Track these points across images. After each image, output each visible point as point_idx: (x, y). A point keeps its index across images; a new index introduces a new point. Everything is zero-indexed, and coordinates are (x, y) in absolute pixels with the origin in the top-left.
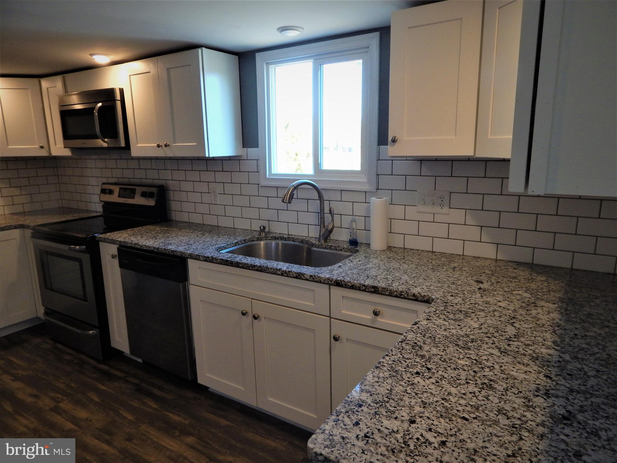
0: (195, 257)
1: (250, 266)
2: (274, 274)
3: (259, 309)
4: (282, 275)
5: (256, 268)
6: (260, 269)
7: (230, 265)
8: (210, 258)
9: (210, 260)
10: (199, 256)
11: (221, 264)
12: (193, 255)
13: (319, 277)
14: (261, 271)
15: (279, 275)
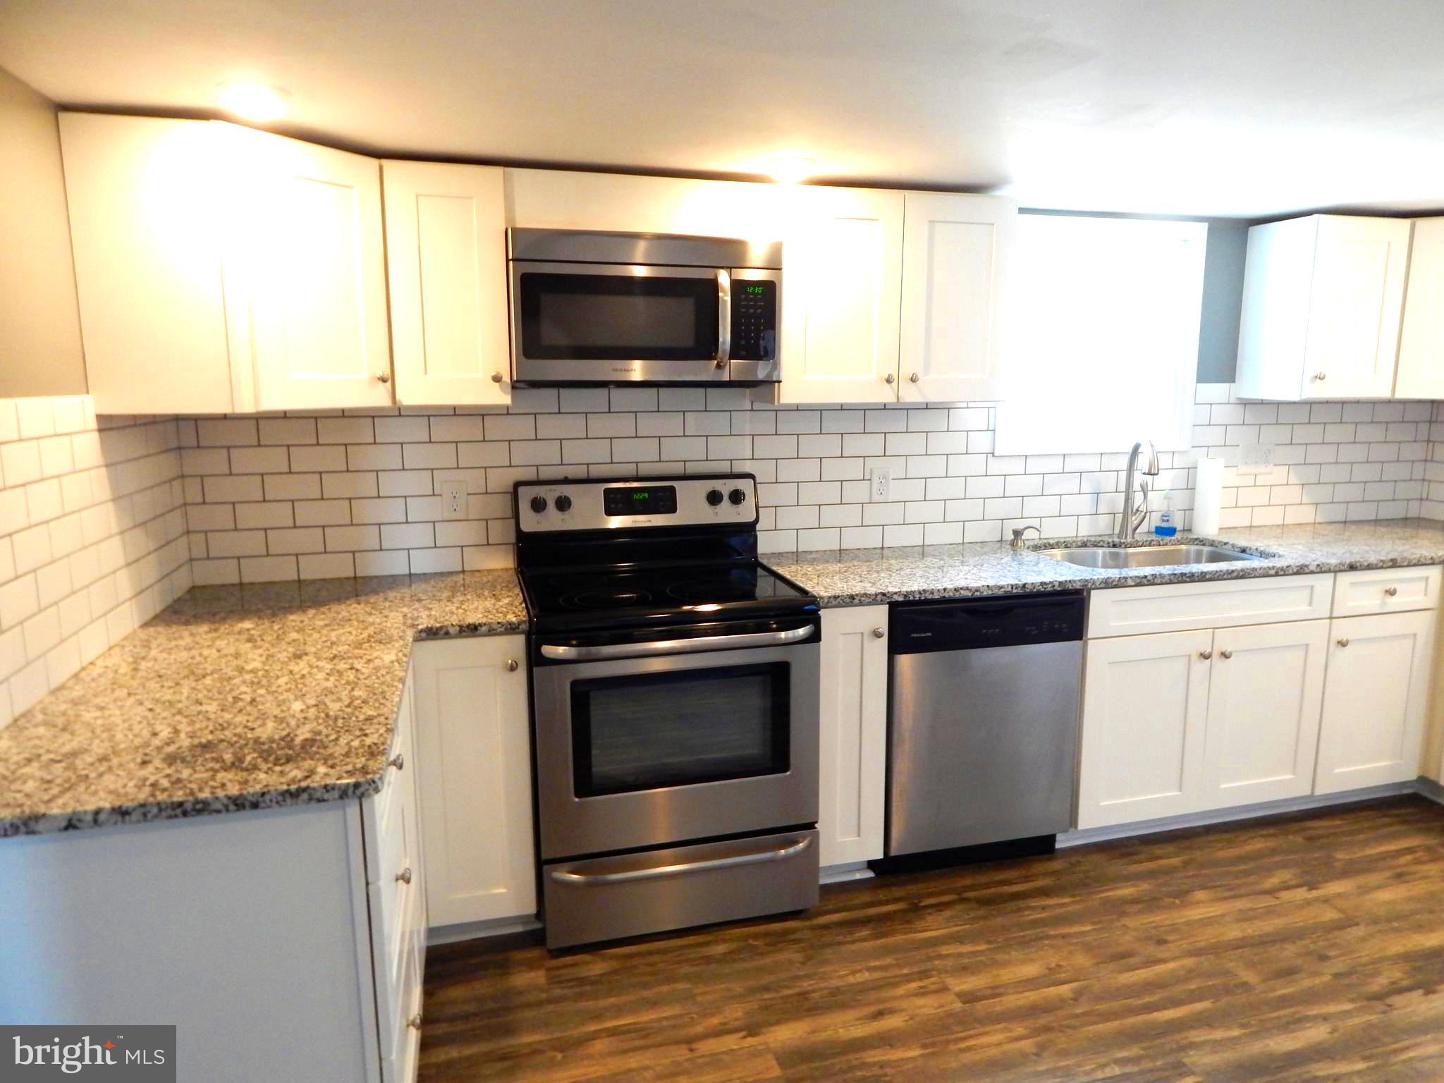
0: (1115, 583)
1: (1224, 574)
2: (1264, 576)
3: (1225, 641)
4: (1277, 574)
5: (1235, 574)
6: (1241, 574)
7: (1188, 580)
8: (1149, 578)
9: (1149, 581)
10: (1126, 578)
11: (1171, 582)
12: (1111, 580)
13: (1328, 564)
14: (1242, 577)
15: (1272, 576)
